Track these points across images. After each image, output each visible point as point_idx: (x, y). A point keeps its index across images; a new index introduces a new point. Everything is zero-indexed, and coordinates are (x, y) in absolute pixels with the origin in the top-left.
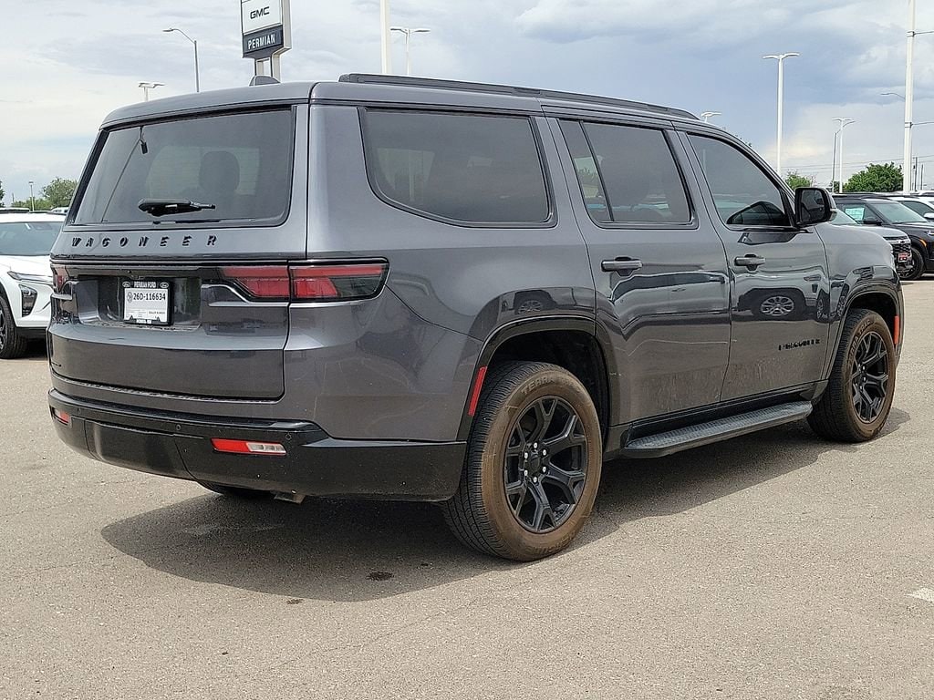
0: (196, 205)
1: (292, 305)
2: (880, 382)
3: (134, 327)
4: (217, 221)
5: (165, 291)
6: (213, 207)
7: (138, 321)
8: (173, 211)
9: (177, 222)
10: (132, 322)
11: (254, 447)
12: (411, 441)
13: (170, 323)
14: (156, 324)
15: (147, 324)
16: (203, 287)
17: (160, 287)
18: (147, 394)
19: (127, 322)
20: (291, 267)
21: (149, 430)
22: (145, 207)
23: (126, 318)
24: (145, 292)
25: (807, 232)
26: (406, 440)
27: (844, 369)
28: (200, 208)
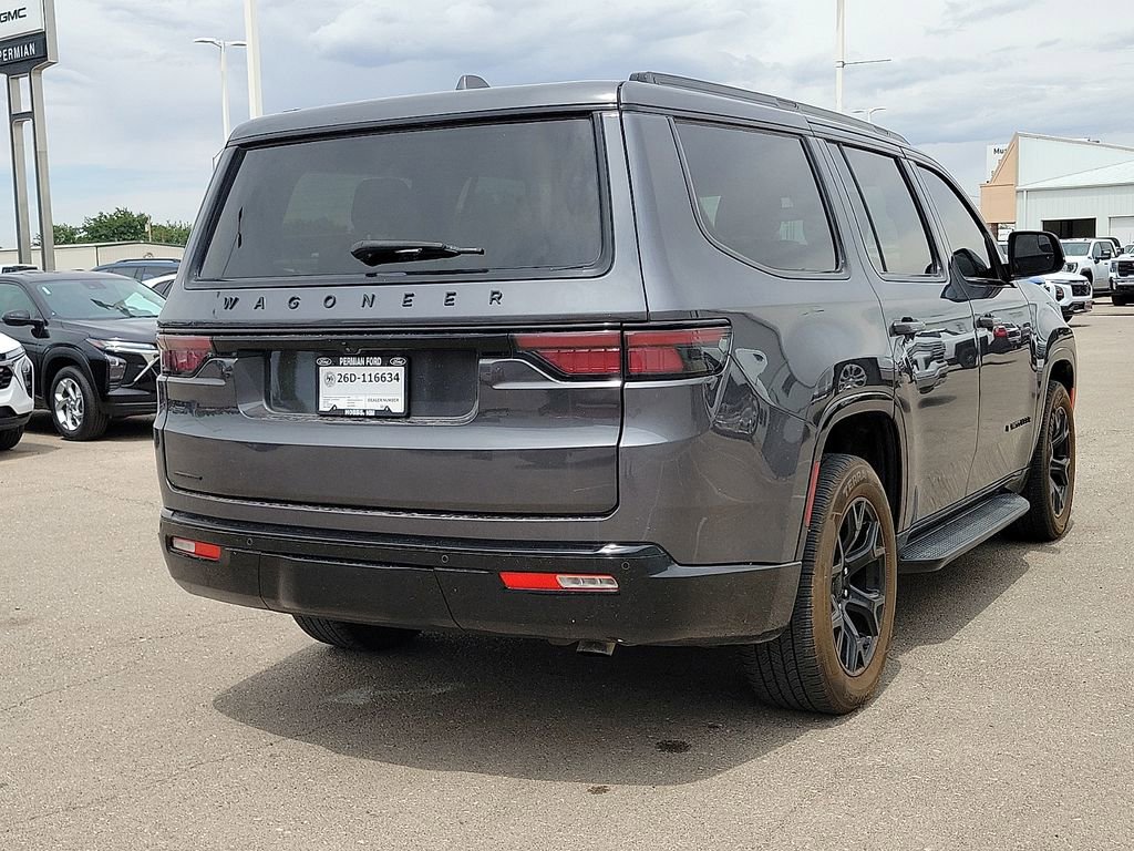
0: (452, 248)
1: (629, 385)
2: (1063, 466)
3: (339, 420)
4: (486, 271)
5: (401, 371)
6: (482, 252)
7: (347, 413)
8: (410, 257)
9: (408, 273)
10: (337, 413)
11: (566, 582)
12: (754, 563)
13: (408, 414)
14: (384, 415)
15: (365, 417)
16: (480, 362)
17: (389, 365)
18: (384, 514)
19: (324, 415)
20: (627, 333)
21: (388, 564)
22: (359, 254)
23: (321, 409)
24: (359, 371)
25: (1013, 286)
26: (748, 564)
27: (1044, 452)
28: (459, 253)
